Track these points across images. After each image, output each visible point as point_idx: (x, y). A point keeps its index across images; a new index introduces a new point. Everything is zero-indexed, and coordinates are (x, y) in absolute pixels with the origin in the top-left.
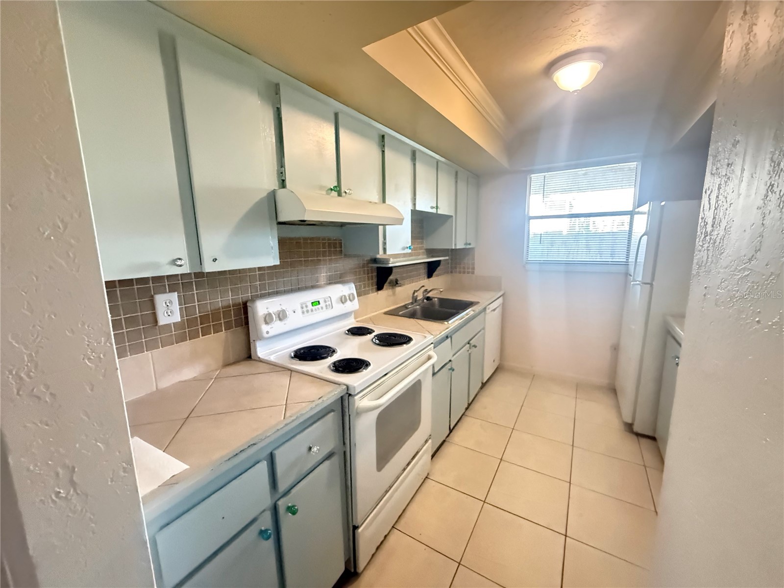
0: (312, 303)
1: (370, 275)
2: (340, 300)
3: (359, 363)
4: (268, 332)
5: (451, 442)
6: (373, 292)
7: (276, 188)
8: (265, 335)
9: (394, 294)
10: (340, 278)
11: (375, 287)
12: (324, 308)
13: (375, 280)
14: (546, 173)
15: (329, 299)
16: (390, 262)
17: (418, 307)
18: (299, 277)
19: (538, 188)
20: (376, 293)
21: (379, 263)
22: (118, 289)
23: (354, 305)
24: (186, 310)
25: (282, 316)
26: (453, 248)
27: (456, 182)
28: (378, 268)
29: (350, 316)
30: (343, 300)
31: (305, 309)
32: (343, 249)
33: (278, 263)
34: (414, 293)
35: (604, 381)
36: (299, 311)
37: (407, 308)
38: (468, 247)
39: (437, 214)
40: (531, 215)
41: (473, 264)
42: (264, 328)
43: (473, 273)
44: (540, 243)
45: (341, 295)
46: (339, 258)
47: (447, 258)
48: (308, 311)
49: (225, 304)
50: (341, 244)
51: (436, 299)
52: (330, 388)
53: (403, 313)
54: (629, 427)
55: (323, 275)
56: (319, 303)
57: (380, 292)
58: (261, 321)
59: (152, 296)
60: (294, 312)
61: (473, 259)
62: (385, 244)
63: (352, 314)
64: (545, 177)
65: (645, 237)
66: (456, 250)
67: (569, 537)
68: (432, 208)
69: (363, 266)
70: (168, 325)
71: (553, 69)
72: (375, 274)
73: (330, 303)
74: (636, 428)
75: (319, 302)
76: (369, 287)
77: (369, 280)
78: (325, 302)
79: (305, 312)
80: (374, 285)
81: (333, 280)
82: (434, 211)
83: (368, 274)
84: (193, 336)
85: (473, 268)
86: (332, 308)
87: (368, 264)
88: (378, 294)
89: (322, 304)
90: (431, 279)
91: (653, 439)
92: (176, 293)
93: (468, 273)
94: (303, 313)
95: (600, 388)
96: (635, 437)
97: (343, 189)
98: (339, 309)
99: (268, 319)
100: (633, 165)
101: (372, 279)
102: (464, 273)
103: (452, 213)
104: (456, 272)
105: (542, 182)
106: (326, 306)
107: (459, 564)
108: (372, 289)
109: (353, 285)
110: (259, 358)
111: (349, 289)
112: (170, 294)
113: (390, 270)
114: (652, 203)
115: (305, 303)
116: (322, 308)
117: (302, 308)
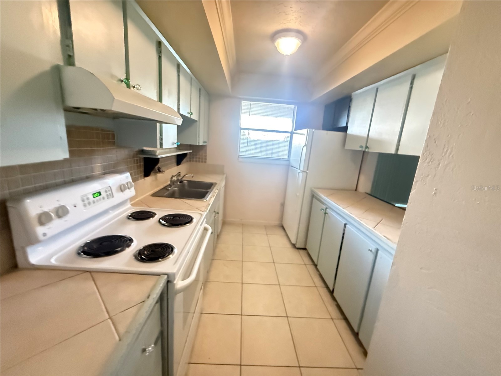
0: (93, 194)
1: (138, 164)
2: (119, 188)
3: (164, 249)
4: (45, 235)
5: (209, 281)
6: (141, 179)
7: (61, 63)
8: (41, 237)
9: (156, 179)
10: (114, 167)
11: (143, 174)
12: (106, 197)
13: (142, 169)
14: (251, 102)
15: (109, 189)
16: (157, 154)
17: (176, 188)
18: (72, 168)
19: (246, 110)
20: (143, 179)
21: (145, 154)
23: (131, 192)
25: (61, 212)
26: (198, 144)
27: (200, 96)
28: (145, 159)
30: (122, 189)
31: (86, 202)
32: (116, 140)
33: (67, 156)
34: (172, 178)
35: (277, 223)
36: (80, 204)
37: (168, 190)
38: (205, 144)
39: (190, 118)
40: (242, 127)
41: (206, 156)
42: (40, 230)
43: (205, 162)
44: (247, 145)
45: (120, 184)
46: (112, 149)
47: (191, 151)
48: (89, 203)
50: (113, 135)
51: (186, 181)
52: (150, 282)
53: (166, 195)
54: (294, 246)
55: (98, 165)
56: (100, 194)
57: (146, 178)
58: (35, 222)
60: (75, 206)
61: (206, 153)
62: (161, 139)
64: (250, 104)
65: (305, 148)
66: (199, 146)
67: (289, 317)
68: (188, 113)
69: (133, 157)
71: (277, 36)
72: (142, 163)
73: (110, 192)
74: (298, 246)
76: (138, 174)
77: (138, 169)
78: (106, 192)
79: (87, 205)
80: (142, 172)
81: (107, 170)
82: (189, 116)
83: (137, 163)
85: (206, 159)
86: (113, 197)
87: (137, 154)
88: (145, 180)
89: (103, 194)
90: (179, 166)
91: (305, 249)
93: (202, 162)
94: (85, 205)
95: (275, 226)
96: (297, 250)
97: (132, 83)
98: (119, 197)
99: (44, 219)
100: (292, 106)
101: (140, 167)
102: (199, 162)
103: (197, 120)
104: (193, 161)
105: (248, 107)
106: (107, 196)
107: (241, 365)
108: (141, 176)
109: (128, 174)
110: (33, 265)
111: (126, 177)
113: (157, 161)
114: (309, 129)
115: (86, 195)
116: (104, 198)
117: (83, 201)
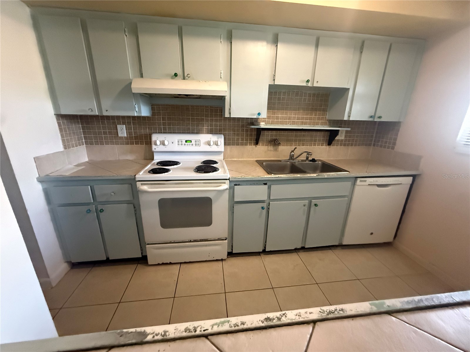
0: (186, 141)
1: (249, 133)
2: (206, 143)
4: (155, 149)
10: (219, 131)
11: (254, 142)
12: (194, 145)
13: (254, 137)
15: (199, 141)
16: (261, 125)
20: (254, 146)
21: (255, 125)
22: (106, 121)
23: (218, 147)
24: (129, 133)
26: (346, 118)
29: (220, 154)
32: (223, 114)
34: (291, 153)
41: (395, 139)
42: (154, 147)
43: (393, 148)
46: (219, 119)
48: (182, 144)
49: (145, 133)
50: (221, 110)
55: (205, 128)
59: (116, 125)
60: (173, 143)
62: (230, 110)
63: (222, 153)
69: (243, 127)
70: (122, 137)
72: (254, 133)
73: (199, 143)
75: (191, 141)
76: (246, 141)
77: (247, 136)
78: (196, 142)
80: (253, 140)
83: (247, 132)
84: (132, 143)
85: (394, 144)
86: (200, 146)
87: (247, 125)
88: (256, 147)
89: (193, 142)
90: (331, 146)
92: (125, 125)
93: (389, 148)
94: (179, 144)
98: (206, 148)
101: (251, 136)
102: (385, 147)
104: (378, 145)
108: (250, 143)
111: (217, 138)
112: (123, 125)
115: (181, 140)
116: (192, 145)
117: (178, 142)
